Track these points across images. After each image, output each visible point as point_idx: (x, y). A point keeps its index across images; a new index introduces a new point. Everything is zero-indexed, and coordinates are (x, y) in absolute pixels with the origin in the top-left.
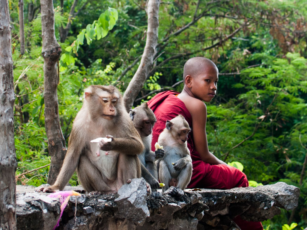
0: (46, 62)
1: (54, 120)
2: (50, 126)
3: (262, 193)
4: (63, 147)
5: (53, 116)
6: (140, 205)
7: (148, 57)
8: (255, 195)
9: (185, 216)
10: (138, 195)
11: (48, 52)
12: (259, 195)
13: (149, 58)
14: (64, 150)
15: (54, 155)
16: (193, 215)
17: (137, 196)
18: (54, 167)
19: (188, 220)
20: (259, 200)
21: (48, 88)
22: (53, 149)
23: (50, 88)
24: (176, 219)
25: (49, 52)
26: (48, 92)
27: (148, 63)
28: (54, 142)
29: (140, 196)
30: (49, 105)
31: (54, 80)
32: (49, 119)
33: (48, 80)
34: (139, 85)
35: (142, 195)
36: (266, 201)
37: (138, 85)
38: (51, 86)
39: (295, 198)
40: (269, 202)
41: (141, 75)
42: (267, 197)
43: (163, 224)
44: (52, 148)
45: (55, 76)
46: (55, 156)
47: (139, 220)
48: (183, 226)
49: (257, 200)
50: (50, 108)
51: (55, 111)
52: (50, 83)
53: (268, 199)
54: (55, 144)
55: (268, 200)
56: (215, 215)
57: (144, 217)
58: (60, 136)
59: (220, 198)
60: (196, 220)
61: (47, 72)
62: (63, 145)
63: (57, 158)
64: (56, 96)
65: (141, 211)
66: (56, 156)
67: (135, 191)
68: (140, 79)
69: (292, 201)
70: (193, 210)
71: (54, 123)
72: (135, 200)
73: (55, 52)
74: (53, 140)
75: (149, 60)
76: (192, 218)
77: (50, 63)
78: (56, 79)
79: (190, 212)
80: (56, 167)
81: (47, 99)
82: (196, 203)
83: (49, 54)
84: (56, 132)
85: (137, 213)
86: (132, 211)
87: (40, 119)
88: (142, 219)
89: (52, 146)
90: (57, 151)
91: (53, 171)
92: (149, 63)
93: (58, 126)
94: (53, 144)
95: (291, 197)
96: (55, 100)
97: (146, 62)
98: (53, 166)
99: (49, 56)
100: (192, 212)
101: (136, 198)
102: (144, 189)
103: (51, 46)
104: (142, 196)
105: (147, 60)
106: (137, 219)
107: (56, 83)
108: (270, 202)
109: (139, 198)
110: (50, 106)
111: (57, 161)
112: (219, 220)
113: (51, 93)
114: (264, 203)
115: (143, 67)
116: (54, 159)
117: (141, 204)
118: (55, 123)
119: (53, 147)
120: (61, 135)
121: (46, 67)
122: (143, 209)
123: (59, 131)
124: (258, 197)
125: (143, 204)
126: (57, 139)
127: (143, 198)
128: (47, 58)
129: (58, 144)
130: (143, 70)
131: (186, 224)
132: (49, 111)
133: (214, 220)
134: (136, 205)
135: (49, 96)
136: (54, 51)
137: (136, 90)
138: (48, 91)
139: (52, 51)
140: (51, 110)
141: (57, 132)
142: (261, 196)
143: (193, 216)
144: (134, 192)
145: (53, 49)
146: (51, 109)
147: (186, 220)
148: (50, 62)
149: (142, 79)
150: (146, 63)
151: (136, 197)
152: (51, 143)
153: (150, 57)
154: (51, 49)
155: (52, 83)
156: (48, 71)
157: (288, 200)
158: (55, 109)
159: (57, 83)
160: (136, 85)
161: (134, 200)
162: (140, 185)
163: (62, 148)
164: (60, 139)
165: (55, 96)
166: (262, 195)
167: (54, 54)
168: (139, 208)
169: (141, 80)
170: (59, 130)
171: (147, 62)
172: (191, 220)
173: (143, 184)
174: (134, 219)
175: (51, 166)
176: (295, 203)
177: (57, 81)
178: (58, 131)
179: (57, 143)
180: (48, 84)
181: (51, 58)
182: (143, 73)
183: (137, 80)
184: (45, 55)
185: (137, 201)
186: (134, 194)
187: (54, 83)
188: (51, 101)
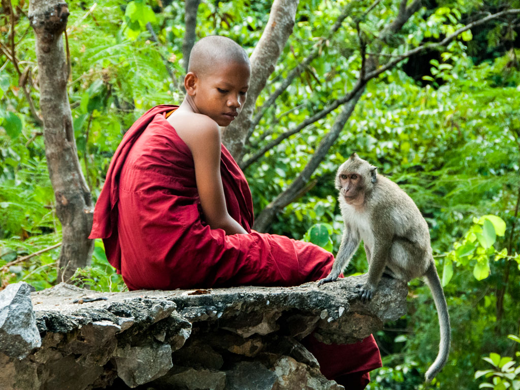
0: (38, 37)
1: (64, 152)
2: (57, 165)
3: (322, 293)
4: (85, 207)
5: (61, 145)
6: (16, 328)
7: (284, 8)
8: (309, 296)
9: (148, 341)
10: (11, 313)
11: (39, 16)
12: (315, 297)
13: (286, 9)
14: (87, 212)
15: (68, 224)
16: (161, 338)
17: (9, 314)
18: (68, 246)
19: (152, 348)
20: (317, 305)
21: (48, 90)
22: (64, 211)
23: (52, 89)
24: (123, 348)
25: (41, 15)
26: (48, 97)
27: (284, 20)
28: (66, 197)
29: (17, 313)
30: (51, 124)
31: (58, 73)
32: (53, 151)
33: (46, 72)
34: (265, 67)
35: (20, 311)
36: (330, 306)
37: (263, 67)
38: (53, 85)
39: (399, 299)
40: (334, 308)
41: (268, 47)
42: (333, 300)
43: (98, 358)
44: (63, 209)
45: (60, 63)
46: (69, 226)
47: (19, 354)
48: (143, 359)
49: (311, 305)
50: (54, 130)
51: (64, 136)
52: (50, 79)
53: (333, 304)
54: (68, 201)
55: (334, 306)
56: (249, 335)
57: (26, 348)
58: (79, 185)
59: (229, 305)
60: (168, 348)
61: (41, 56)
62: (84, 202)
63: (73, 229)
64: (65, 105)
65: (20, 338)
66: (71, 225)
67: (7, 306)
68: (266, 56)
69: (393, 305)
70: (161, 330)
71: (64, 160)
72: (6, 321)
73: (54, 16)
74: (64, 193)
75: (287, 14)
76: (160, 344)
77: (46, 38)
78: (62, 69)
79: (156, 335)
80: (72, 248)
81: (47, 111)
82: (166, 319)
83: (43, 20)
84: (69, 177)
85: (15, 343)
86: (6, 340)
87: (89, 141)
88: (24, 352)
89: (62, 206)
90: (73, 215)
91: (68, 255)
92: (286, 21)
93: (72, 164)
94: (64, 201)
95: (390, 297)
96: (64, 114)
97: (279, 18)
98: (66, 246)
99: (42, 23)
100: (159, 333)
101: (8, 318)
102: (24, 302)
103: (46, 3)
104: (20, 314)
105: (280, 13)
106: (16, 352)
107: (63, 77)
108: (338, 308)
109: (14, 318)
110: (54, 126)
111: (74, 236)
112: (259, 344)
113: (53, 98)
114: (326, 310)
115: (273, 28)
116: (68, 231)
117: (20, 328)
118: (68, 158)
119: (65, 207)
120: (82, 183)
121: (38, 46)
122: (22, 335)
123: (76, 174)
124: (314, 300)
125: (22, 327)
126: (71, 192)
127: (23, 317)
128: (39, 27)
129: (74, 201)
130: (273, 35)
131: (149, 355)
132: (53, 136)
133: (248, 345)
134: (7, 329)
135: (49, 106)
136: (52, 14)
137: (259, 77)
138: (47, 95)
139: (47, 14)
140: (55, 134)
141: (71, 177)
142: (320, 298)
143: (162, 341)
144: (4, 308)
145: (49, 9)
146: (57, 130)
147: (149, 348)
148: (46, 36)
149: (273, 55)
150: (280, 21)
151: (7, 316)
152: (60, 199)
153: (288, 8)
154: (46, 8)
155: (55, 78)
156: (44, 55)
157: (384, 303)
158: (65, 131)
159: (65, 77)
160: (258, 67)
161: (4, 322)
162: (17, 296)
163: (82, 208)
164: (78, 192)
165: (63, 104)
166: (323, 297)
167: (51, 19)
168: (15, 333)
169: (270, 56)
170: (75, 172)
171: (281, 17)
172: (158, 347)
173: (24, 293)
174: (11, 352)
175: (64, 247)
176: (399, 307)
177: (65, 75)
178: (74, 175)
179: (72, 199)
180: (47, 82)
181: (46, 29)
182: (273, 41)
183: (261, 56)
184: (34, 22)
185: (10, 323)
186: (4, 311)
187: (59, 78)
188: (54, 115)
